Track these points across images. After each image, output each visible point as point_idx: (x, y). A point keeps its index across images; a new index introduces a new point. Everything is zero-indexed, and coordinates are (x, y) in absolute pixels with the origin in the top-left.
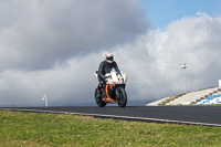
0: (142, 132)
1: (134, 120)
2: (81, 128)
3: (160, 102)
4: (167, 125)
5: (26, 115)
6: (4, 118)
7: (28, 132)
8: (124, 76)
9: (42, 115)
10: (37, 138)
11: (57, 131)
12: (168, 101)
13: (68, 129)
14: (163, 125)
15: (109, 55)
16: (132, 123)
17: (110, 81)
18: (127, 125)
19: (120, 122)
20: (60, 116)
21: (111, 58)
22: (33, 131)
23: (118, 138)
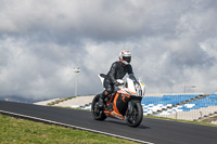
0: (28, 131)
3: (50, 102)
4: (53, 126)
8: (143, 87)
12: (58, 102)
14: (50, 126)
15: (126, 54)
21: (128, 59)
23: (3, 134)
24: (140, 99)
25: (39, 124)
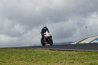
0: (69, 55)
2: (44, 55)
3: (77, 42)
4: (79, 52)
5: (21, 50)
6: (13, 52)
8: (51, 33)
9: (28, 50)
15: (45, 26)
17: (46, 36)
18: (63, 53)
19: (60, 51)
22: (25, 57)
23: (59, 58)
24: (51, 37)
25: (73, 52)
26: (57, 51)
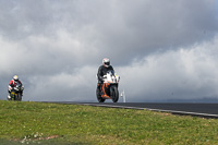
1: (212, 117)
2: (159, 125)
5: (105, 111)
6: (84, 113)
7: (107, 127)
9: (121, 111)
10: (117, 134)
11: (135, 126)
13: (147, 125)
16: (210, 120)
17: (106, 81)
18: (205, 122)
19: (199, 119)
20: (139, 112)
26: (191, 118)
